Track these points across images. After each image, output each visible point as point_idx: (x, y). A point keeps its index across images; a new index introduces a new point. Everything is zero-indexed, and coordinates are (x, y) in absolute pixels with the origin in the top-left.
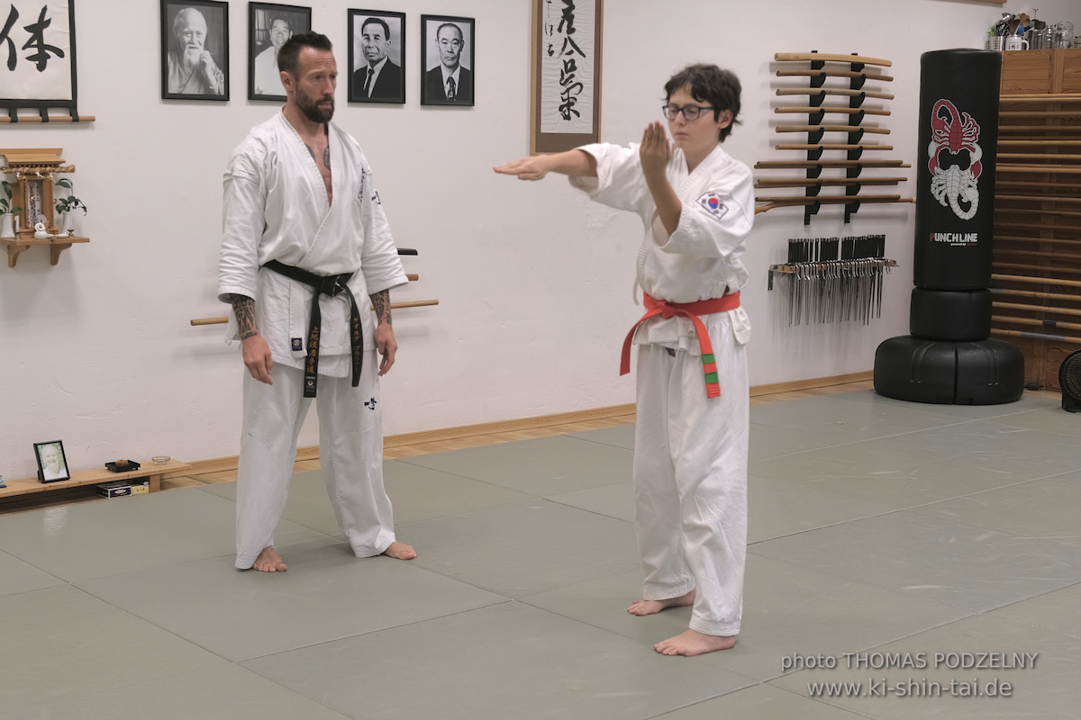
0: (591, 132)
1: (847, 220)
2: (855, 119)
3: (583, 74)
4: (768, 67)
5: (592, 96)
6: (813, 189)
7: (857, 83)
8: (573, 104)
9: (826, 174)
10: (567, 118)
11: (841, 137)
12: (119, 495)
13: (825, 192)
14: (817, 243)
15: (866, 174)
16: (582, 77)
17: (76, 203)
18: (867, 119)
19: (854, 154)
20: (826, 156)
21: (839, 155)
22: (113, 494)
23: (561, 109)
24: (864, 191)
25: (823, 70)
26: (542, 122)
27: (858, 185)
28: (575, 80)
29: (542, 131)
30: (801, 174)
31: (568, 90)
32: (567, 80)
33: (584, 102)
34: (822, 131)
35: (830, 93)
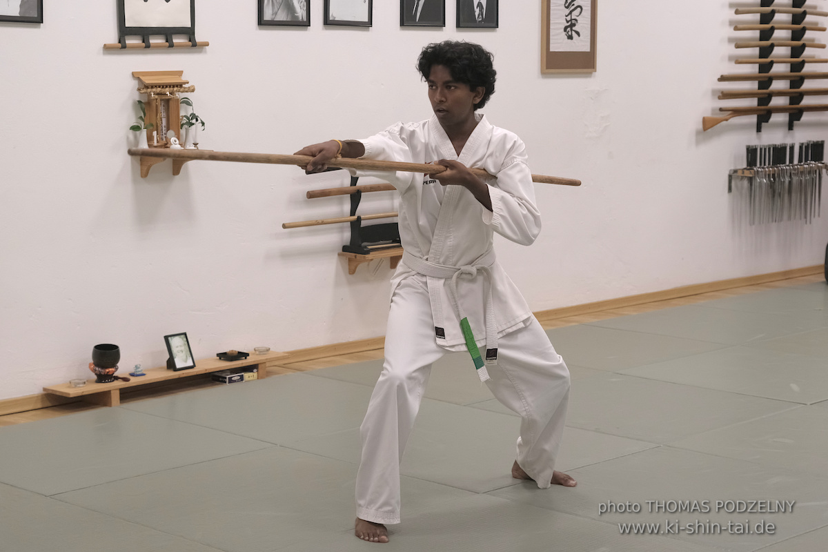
0: (589, 51)
5: (590, 17)
6: (764, 100)
8: (575, 25)
9: (775, 85)
10: (570, 37)
11: (785, 51)
12: (235, 381)
13: (775, 101)
14: (769, 149)
16: (581, 1)
17: (197, 120)
20: (776, 69)
21: (784, 68)
22: (231, 381)
23: (565, 29)
24: (807, 101)
26: (551, 41)
27: (801, 96)
28: (576, 4)
29: (551, 50)
30: (752, 86)
31: (570, 13)
32: (570, 3)
33: (583, 23)
34: (772, 46)
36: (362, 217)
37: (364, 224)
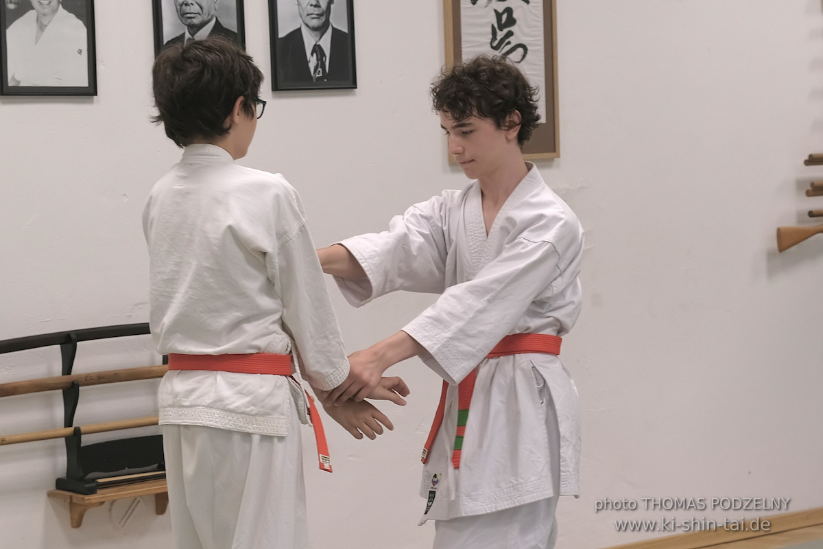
3: (526, 30)
5: (543, 63)
16: (525, 35)
28: (514, 41)
32: (502, 41)
36: (83, 429)
37: (86, 440)
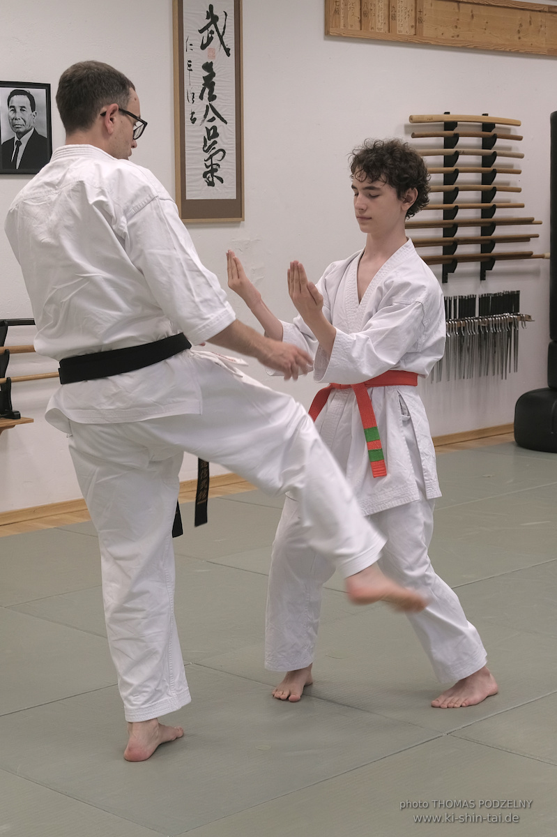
0: (235, 198)
1: (483, 277)
2: (488, 178)
3: (225, 141)
4: (403, 130)
5: (235, 162)
6: (450, 248)
7: (488, 143)
8: (216, 170)
9: (462, 232)
10: (211, 184)
11: (474, 196)
13: (462, 250)
14: (455, 301)
15: (499, 231)
16: (224, 144)
18: (499, 178)
19: (488, 212)
20: (462, 215)
21: (474, 214)
23: (205, 175)
24: (499, 249)
25: (456, 131)
26: (187, 189)
27: (492, 243)
28: (217, 147)
29: (188, 198)
30: (438, 233)
31: (211, 157)
32: (210, 147)
33: (227, 168)
34: (457, 191)
35: (464, 153)
